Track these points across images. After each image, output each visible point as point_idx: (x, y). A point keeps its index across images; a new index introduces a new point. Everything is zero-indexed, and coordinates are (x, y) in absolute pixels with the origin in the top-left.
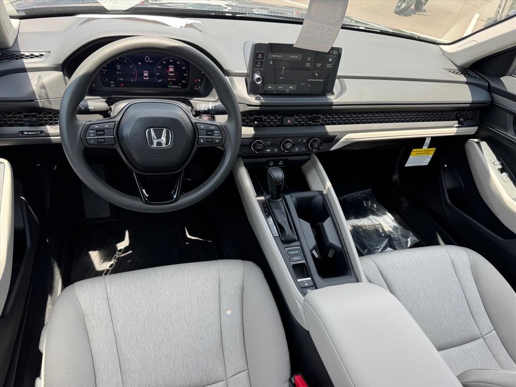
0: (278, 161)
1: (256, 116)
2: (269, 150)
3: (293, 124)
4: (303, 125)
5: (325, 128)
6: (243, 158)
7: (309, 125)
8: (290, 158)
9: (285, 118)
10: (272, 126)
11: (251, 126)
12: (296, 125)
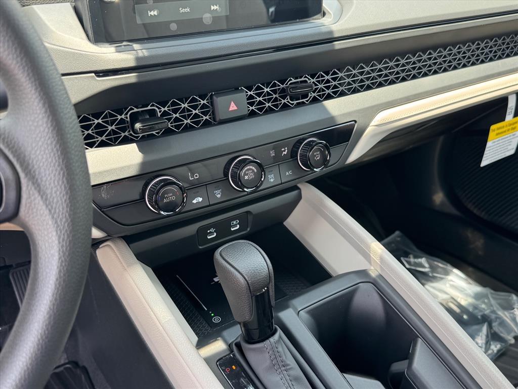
0: (227, 223)
1: (136, 110)
2: (200, 199)
3: (246, 112)
4: (270, 111)
5: (325, 109)
6: (129, 240)
7: (285, 107)
8: (255, 208)
9: (220, 101)
10: (188, 128)
11: (126, 141)
12: (252, 114)
